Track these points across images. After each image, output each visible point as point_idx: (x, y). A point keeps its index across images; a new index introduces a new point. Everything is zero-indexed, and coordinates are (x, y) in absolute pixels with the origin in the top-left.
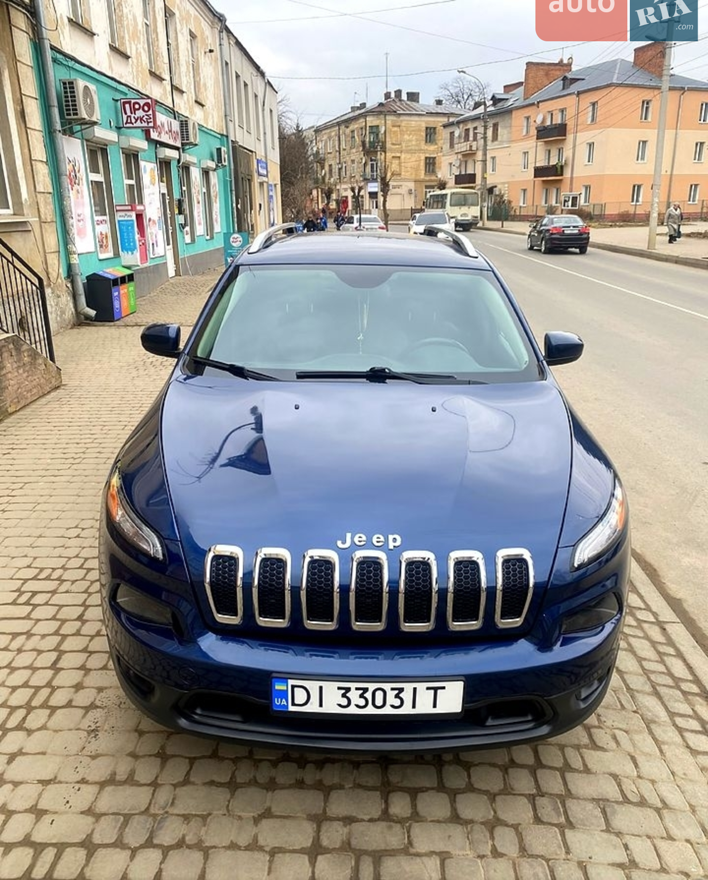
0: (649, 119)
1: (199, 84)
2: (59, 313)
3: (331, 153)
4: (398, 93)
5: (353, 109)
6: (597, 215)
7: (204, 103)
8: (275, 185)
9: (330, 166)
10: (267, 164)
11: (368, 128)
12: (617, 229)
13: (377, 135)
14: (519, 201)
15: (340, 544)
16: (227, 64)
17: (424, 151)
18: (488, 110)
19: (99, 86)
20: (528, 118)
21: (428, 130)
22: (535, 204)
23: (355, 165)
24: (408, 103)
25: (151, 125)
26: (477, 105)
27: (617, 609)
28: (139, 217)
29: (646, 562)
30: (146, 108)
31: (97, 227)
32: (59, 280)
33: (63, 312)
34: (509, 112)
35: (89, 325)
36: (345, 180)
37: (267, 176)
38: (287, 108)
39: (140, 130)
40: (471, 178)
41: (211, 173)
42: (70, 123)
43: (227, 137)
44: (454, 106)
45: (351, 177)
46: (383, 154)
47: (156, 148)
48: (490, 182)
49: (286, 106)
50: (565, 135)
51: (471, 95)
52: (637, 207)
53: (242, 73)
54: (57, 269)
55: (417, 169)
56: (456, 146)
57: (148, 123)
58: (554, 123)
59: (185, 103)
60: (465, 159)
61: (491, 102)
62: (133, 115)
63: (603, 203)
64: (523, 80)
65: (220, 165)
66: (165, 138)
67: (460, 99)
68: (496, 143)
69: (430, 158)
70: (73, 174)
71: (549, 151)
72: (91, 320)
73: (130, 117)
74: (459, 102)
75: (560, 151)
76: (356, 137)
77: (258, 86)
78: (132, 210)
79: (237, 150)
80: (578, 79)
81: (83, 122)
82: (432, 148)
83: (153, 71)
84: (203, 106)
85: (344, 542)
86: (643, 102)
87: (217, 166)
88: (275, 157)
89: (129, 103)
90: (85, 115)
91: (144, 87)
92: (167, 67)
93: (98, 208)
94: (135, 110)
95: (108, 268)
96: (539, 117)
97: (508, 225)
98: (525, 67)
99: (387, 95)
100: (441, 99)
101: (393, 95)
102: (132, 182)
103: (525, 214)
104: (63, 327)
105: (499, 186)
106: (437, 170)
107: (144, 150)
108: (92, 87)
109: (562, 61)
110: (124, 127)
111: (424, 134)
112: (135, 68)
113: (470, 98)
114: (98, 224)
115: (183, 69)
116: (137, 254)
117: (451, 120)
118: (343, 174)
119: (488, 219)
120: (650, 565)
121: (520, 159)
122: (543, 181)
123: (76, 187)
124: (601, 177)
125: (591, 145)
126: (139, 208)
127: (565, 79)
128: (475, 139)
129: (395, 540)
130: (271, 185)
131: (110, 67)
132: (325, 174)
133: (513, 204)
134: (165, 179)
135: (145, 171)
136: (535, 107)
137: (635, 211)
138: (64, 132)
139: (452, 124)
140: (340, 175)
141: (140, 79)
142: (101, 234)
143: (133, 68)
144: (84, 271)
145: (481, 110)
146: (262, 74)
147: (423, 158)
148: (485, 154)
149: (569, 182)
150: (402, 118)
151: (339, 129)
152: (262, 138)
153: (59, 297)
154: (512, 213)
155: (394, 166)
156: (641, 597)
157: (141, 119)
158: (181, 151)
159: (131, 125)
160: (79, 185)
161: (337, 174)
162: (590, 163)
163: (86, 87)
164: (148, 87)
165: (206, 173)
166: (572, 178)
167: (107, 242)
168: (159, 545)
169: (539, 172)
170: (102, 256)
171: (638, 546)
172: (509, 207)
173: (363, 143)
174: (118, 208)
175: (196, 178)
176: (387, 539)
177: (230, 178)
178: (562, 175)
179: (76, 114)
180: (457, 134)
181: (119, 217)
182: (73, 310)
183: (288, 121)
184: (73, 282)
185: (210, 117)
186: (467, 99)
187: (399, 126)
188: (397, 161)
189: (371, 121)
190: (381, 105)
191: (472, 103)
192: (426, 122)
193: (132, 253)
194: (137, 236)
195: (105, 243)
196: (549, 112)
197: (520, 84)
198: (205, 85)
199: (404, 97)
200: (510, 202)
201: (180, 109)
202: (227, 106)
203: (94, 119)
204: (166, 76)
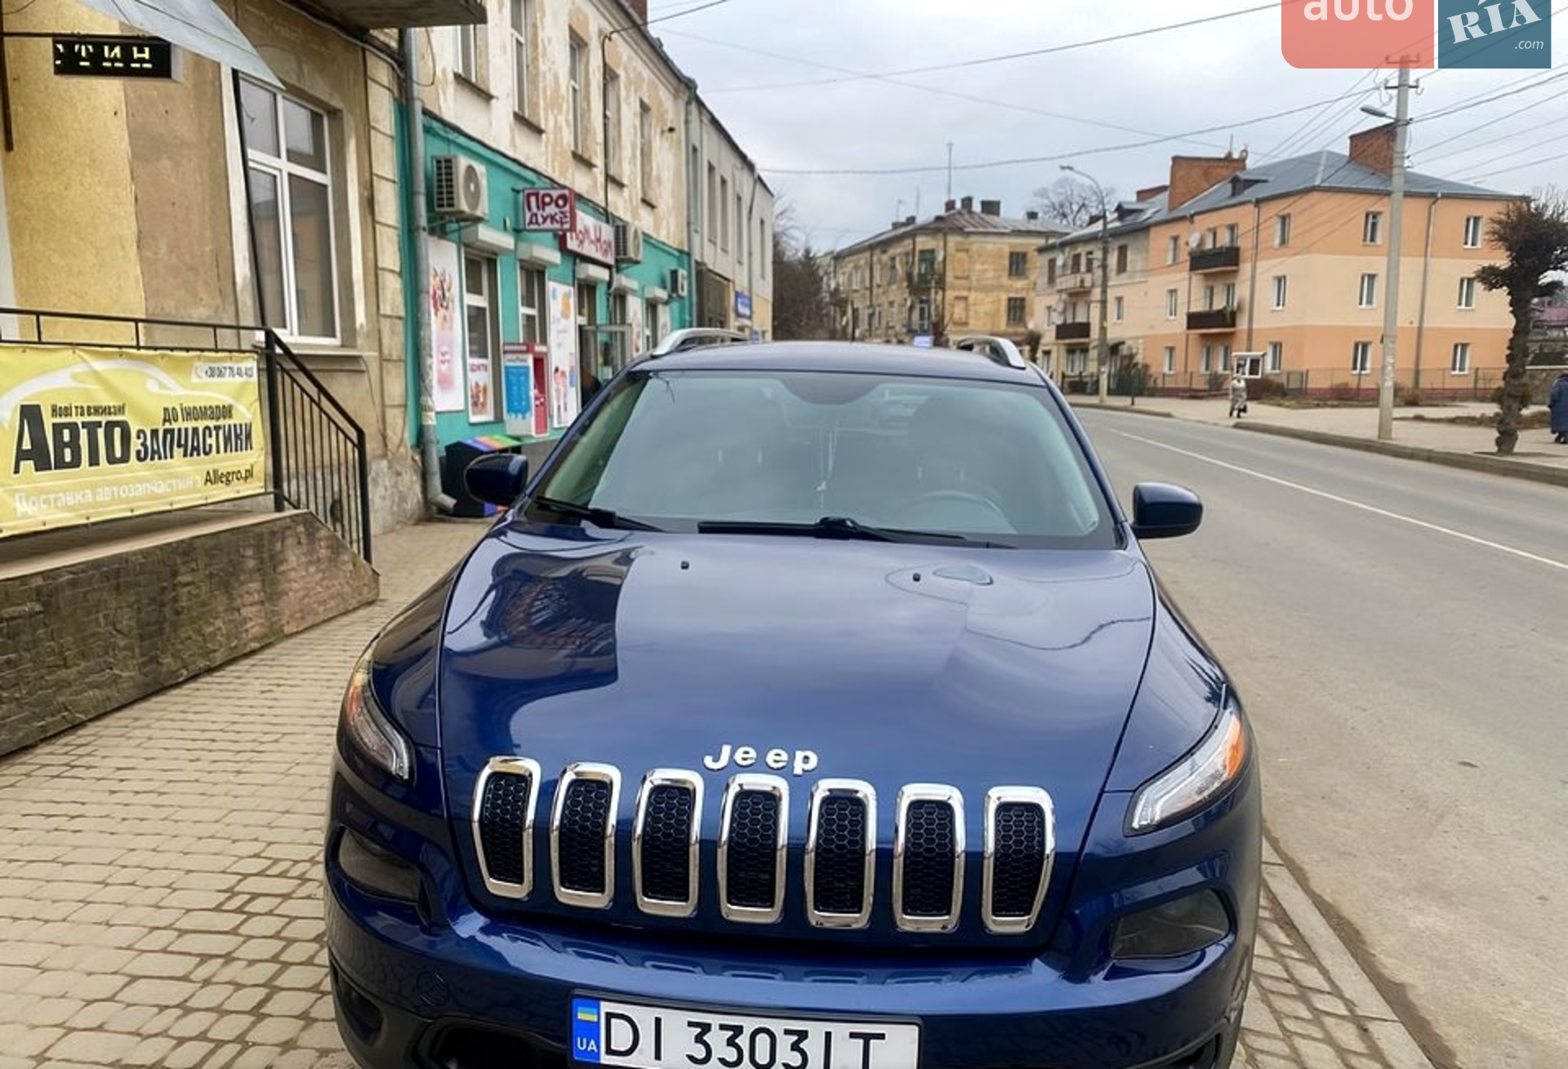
0: (1379, 241)
1: (650, 174)
2: (396, 499)
3: (856, 291)
4: (967, 202)
5: (896, 226)
6: (1293, 390)
7: (655, 203)
8: (764, 333)
9: (855, 311)
10: (750, 299)
11: (917, 254)
12: (1328, 410)
13: (932, 264)
14: (1161, 366)
15: (708, 761)
16: (695, 149)
17: (1007, 290)
18: (1110, 226)
19: (493, 169)
20: (1175, 239)
21: (1014, 257)
22: (1189, 370)
23: (895, 309)
24: (983, 216)
25: (567, 226)
26: (1093, 220)
27: (1227, 927)
28: (539, 363)
29: (1340, 917)
30: (561, 202)
31: (469, 374)
32: (402, 450)
33: (403, 499)
34: (1144, 229)
35: (443, 521)
36: (879, 332)
37: (750, 318)
38: (791, 223)
39: (550, 235)
40: (1084, 329)
41: (660, 308)
42: (442, 218)
43: (689, 254)
44: (1058, 221)
45: (888, 328)
46: (940, 292)
47: (574, 264)
48: (1113, 335)
49: (790, 219)
50: (1237, 264)
51: (1084, 205)
52: (1362, 378)
53: (719, 162)
54: (400, 430)
55: (994, 315)
56: (1058, 280)
57: (562, 223)
58: (1218, 245)
59: (625, 202)
60: (1074, 300)
61: (1116, 215)
62: (540, 213)
63: (1304, 369)
64: (1167, 183)
65: (674, 295)
66: (589, 250)
67: (1067, 211)
68: (1124, 275)
69: (1015, 299)
70: (439, 293)
71: (1212, 289)
72: (448, 514)
73: (536, 215)
74: (1064, 216)
75: (1230, 288)
76: (898, 266)
77: (745, 183)
78: (527, 352)
79: (703, 275)
80: (1257, 181)
81: (462, 218)
82: (1020, 283)
83: (580, 152)
84: (652, 206)
85: (716, 760)
86: (1367, 216)
87: (670, 297)
88: (764, 290)
89: (537, 195)
90: (464, 206)
91: (562, 174)
92: (600, 149)
93: (475, 348)
94: (545, 204)
95: (483, 435)
96: (1193, 238)
97: (1142, 403)
98: (1170, 163)
99: (950, 205)
100: (1036, 210)
101: (958, 205)
102: (533, 312)
103: (1173, 386)
104: (401, 522)
105: (1129, 343)
106: (1027, 318)
107: (555, 265)
108: (480, 169)
109: (1230, 154)
110: (525, 229)
111: (1006, 262)
112: (550, 147)
113: (1083, 211)
114: (473, 370)
115: (627, 152)
116: (532, 419)
117: (1051, 241)
118: (875, 322)
119: (1110, 392)
120: (1349, 924)
121: (1165, 300)
122: (1203, 336)
123: (442, 312)
124: (1300, 331)
125: (1280, 280)
126: (539, 348)
127: (1235, 181)
128: (1089, 270)
129: (806, 759)
130: (756, 333)
131: (513, 144)
132: (847, 323)
133: (1152, 371)
134: (585, 311)
135: (554, 297)
136: (1187, 223)
137: (1359, 384)
138: (432, 232)
139: (1052, 248)
140: (870, 324)
141: (556, 164)
142: (477, 385)
143: (546, 147)
144: (443, 437)
145: (1098, 227)
146: (750, 166)
147: (1004, 297)
148: (1104, 292)
149: (1245, 337)
150: (972, 239)
151: (872, 256)
152: (745, 260)
153: (399, 474)
154: (1151, 384)
155: (958, 312)
156: (1325, 972)
157: (553, 218)
158: (614, 270)
159: (536, 227)
160: (447, 308)
161: (866, 322)
162: (1281, 308)
163: (470, 169)
164: (569, 175)
165: (652, 306)
166: (1250, 331)
167: (485, 399)
168: (405, 756)
169: (1194, 320)
170: (474, 419)
171: (1329, 891)
172: (1145, 374)
173: (909, 276)
174: (507, 348)
175: (635, 314)
176: (792, 758)
177: (691, 315)
178: (1233, 325)
179: (451, 205)
180: (1059, 262)
181: (507, 361)
182: (420, 496)
183: (793, 243)
184: (424, 454)
185: (664, 223)
186: (1079, 211)
187: (967, 251)
188: (960, 305)
189: (924, 242)
190: (939, 219)
191: (1086, 218)
192: (1011, 245)
193: (524, 417)
194: (533, 392)
195: (481, 400)
196: (1210, 230)
197: (1162, 189)
198: (659, 178)
199: (977, 207)
200: (1146, 367)
201: (617, 209)
202: (692, 211)
203: (479, 213)
204: (599, 161)
